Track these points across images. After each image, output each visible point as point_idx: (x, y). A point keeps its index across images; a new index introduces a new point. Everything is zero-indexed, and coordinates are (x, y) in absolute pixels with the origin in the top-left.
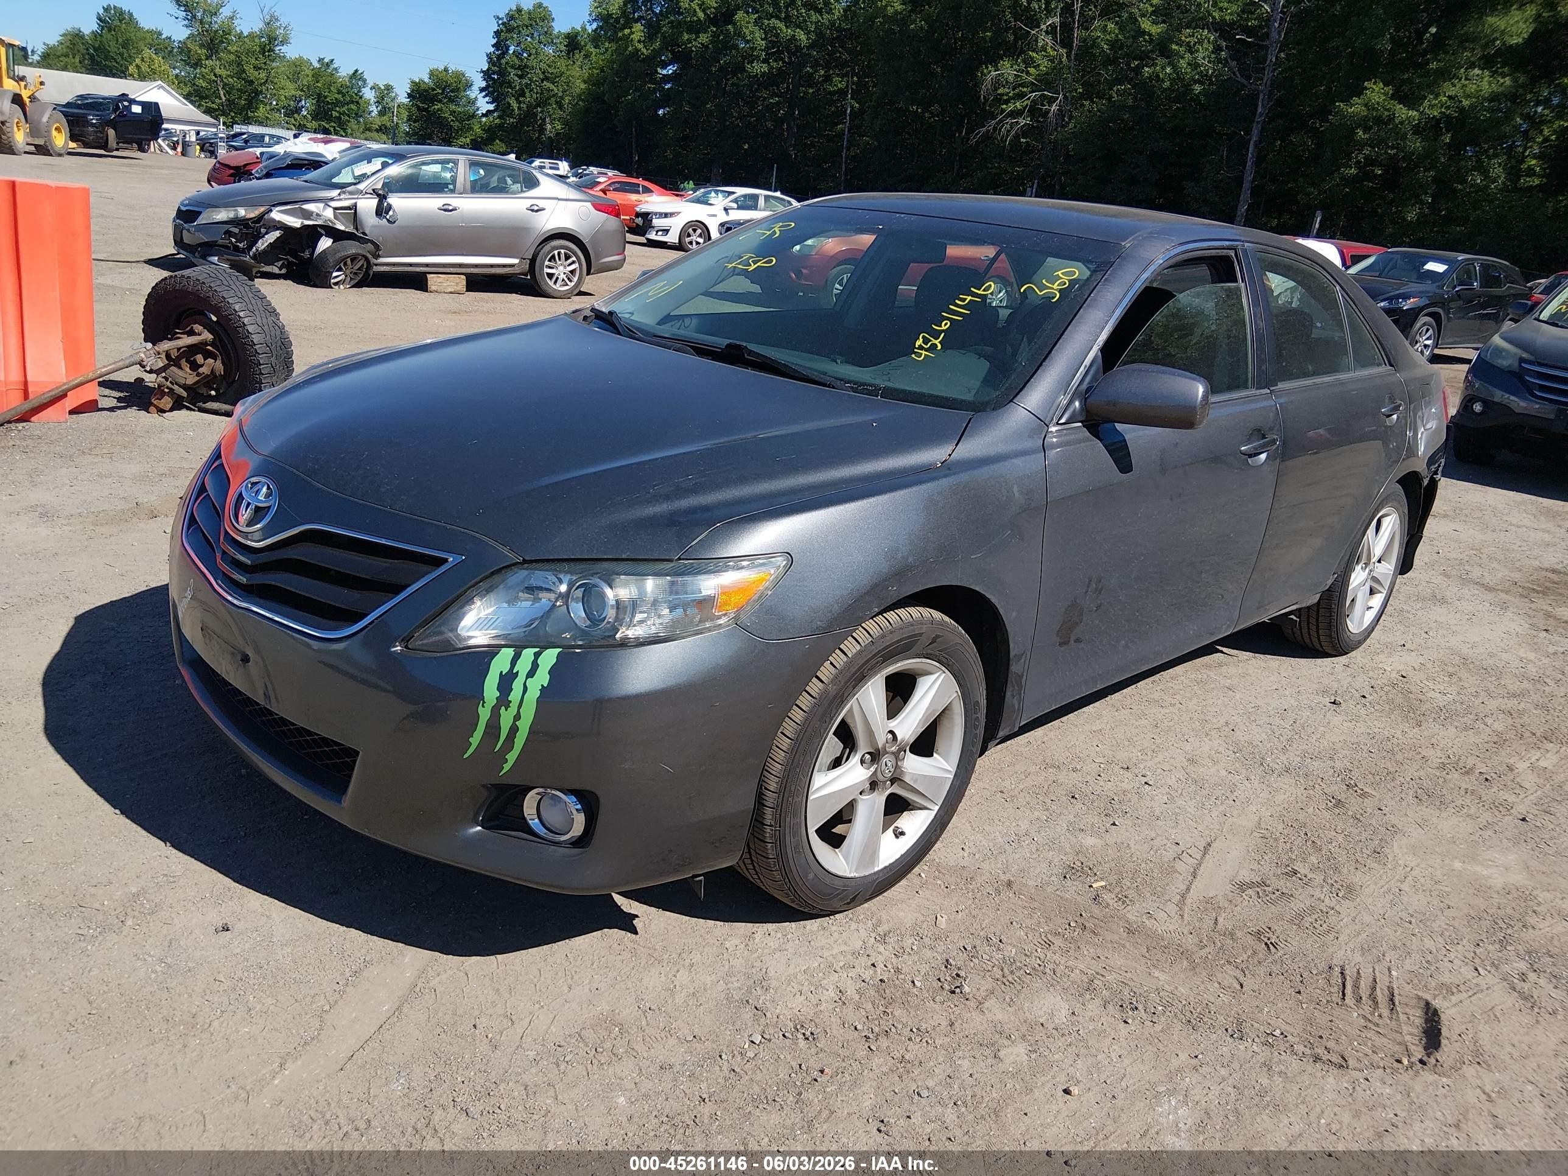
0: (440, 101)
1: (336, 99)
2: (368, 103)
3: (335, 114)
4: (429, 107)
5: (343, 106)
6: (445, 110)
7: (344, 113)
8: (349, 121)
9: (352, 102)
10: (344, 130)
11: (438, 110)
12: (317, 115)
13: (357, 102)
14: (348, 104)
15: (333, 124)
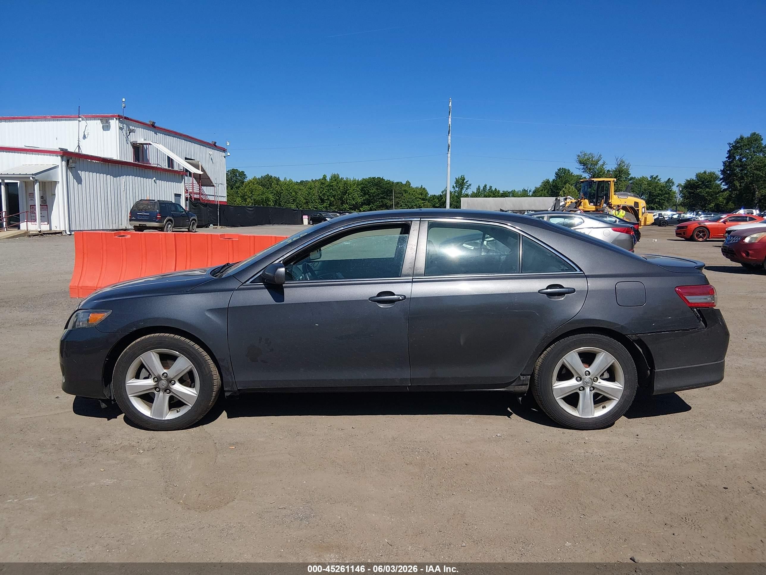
0: (701, 188)
1: (658, 193)
2: (674, 193)
3: (657, 200)
4: (695, 191)
5: (662, 196)
6: (703, 192)
7: (662, 199)
8: (664, 203)
9: (666, 194)
10: (662, 208)
11: (699, 192)
12: (648, 202)
13: (669, 193)
14: (664, 194)
15: (656, 205)
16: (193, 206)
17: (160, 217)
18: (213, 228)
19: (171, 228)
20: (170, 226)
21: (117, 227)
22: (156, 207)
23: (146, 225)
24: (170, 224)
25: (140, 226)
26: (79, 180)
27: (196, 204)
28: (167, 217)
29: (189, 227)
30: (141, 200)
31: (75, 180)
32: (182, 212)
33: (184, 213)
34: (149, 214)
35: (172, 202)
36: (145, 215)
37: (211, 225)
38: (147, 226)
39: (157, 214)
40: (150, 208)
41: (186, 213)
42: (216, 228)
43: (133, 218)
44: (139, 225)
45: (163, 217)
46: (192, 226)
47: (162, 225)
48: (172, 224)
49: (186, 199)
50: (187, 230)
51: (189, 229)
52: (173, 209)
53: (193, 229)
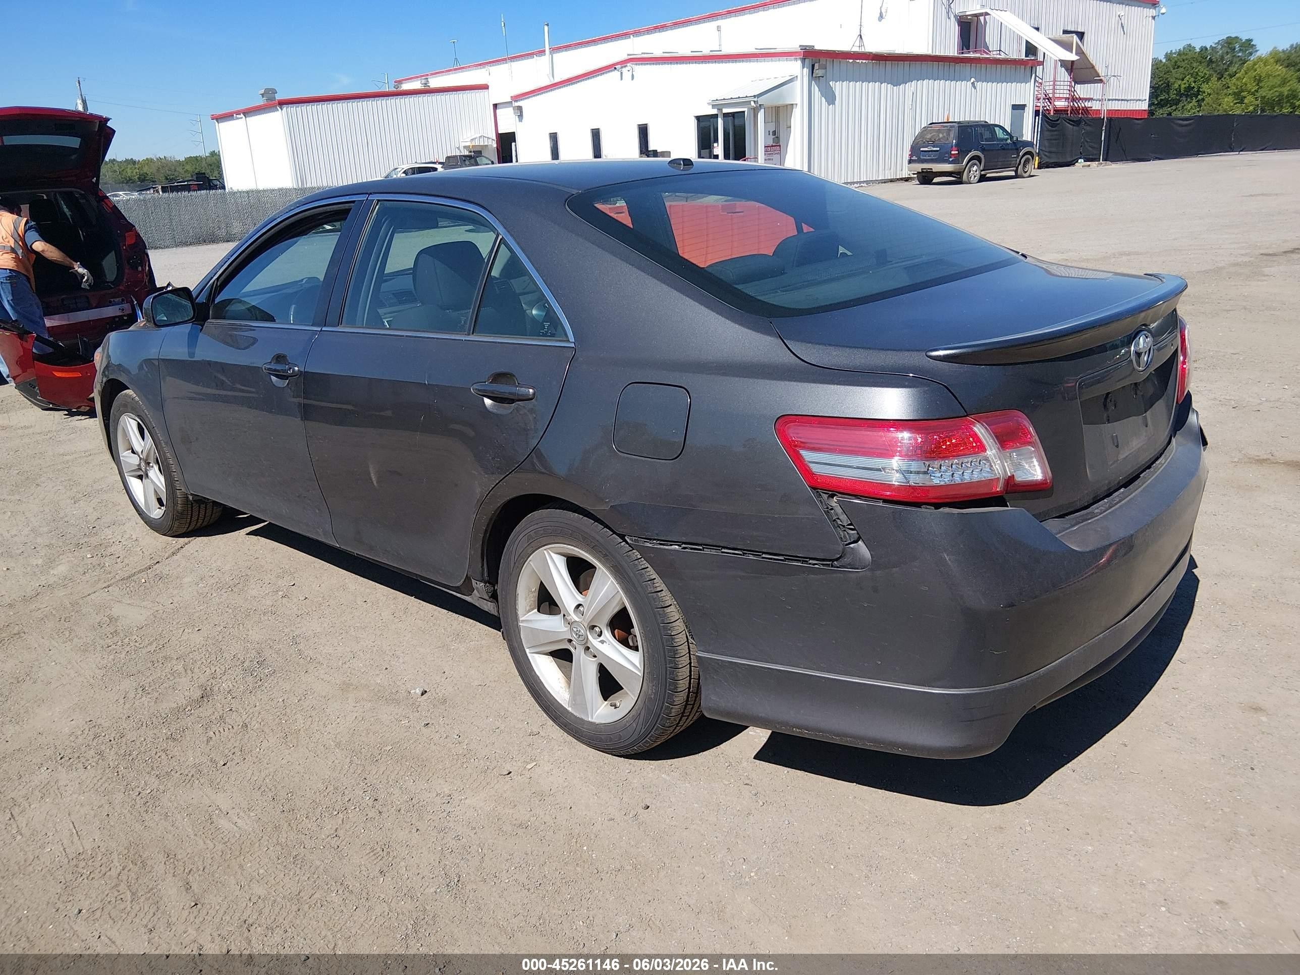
16: (1047, 126)
17: (957, 152)
18: (1083, 166)
19: (978, 172)
20: (975, 168)
21: (892, 174)
22: (952, 135)
23: (931, 169)
24: (975, 164)
25: (923, 172)
26: (830, 98)
27: (1058, 120)
28: (970, 151)
29: (1017, 168)
30: (931, 124)
31: (823, 98)
32: (1006, 140)
33: (1009, 141)
34: (938, 149)
35: (986, 122)
36: (932, 151)
37: (1080, 161)
38: (934, 170)
39: (952, 147)
40: (942, 138)
41: (1013, 143)
42: (1089, 166)
43: (914, 158)
44: (922, 169)
45: (963, 152)
46: (1024, 166)
47: (958, 167)
48: (980, 164)
49: (1037, 113)
50: (1013, 173)
51: (1016, 171)
52: (987, 135)
53: (1026, 172)
